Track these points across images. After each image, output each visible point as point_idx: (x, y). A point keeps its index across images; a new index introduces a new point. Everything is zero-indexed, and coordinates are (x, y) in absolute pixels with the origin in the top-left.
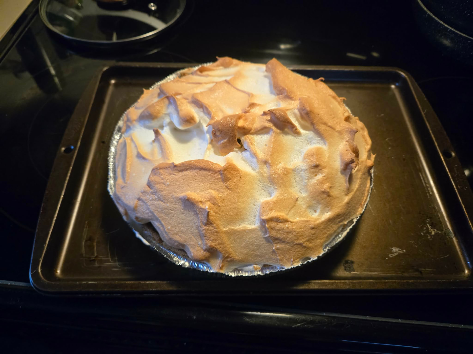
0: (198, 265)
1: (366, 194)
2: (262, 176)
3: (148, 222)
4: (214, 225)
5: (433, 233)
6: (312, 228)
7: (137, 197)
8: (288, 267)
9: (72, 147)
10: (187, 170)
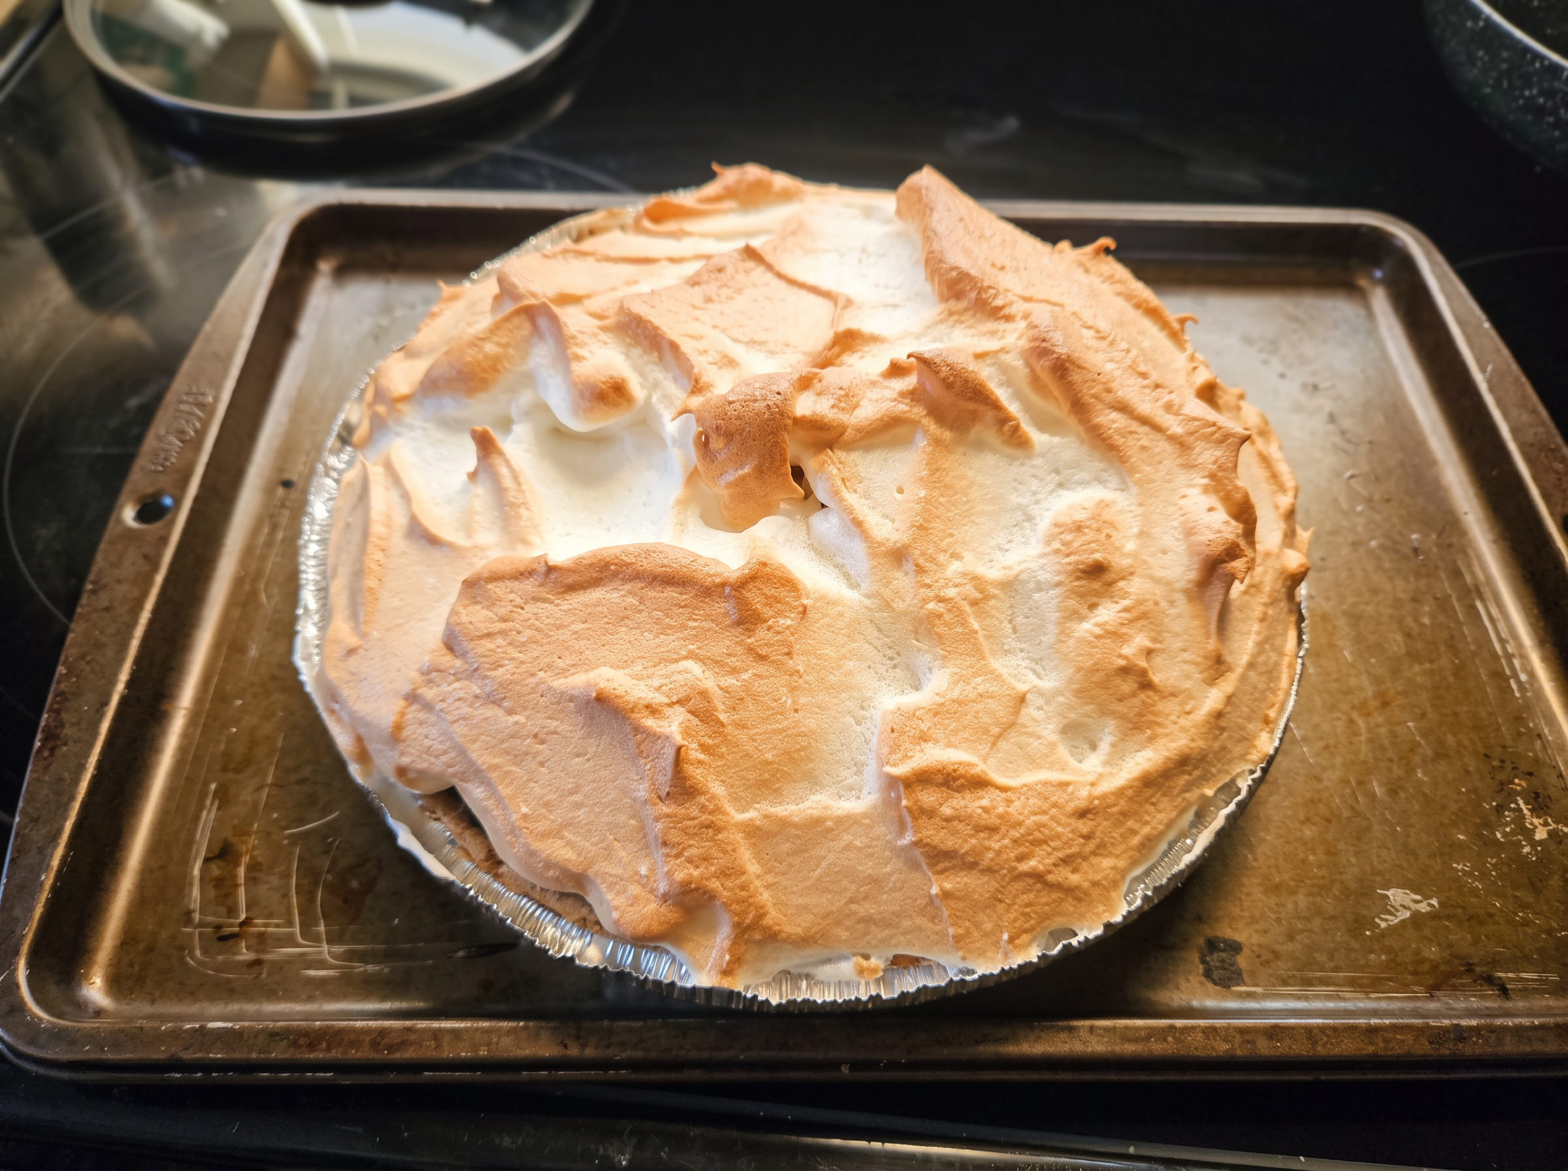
0: (637, 958)
1: (1284, 683)
2: (887, 605)
3: (448, 786)
4: (702, 799)
5: (1541, 834)
6: (1082, 814)
7: (407, 688)
8: (988, 966)
9: (168, 501)
10: (596, 583)
